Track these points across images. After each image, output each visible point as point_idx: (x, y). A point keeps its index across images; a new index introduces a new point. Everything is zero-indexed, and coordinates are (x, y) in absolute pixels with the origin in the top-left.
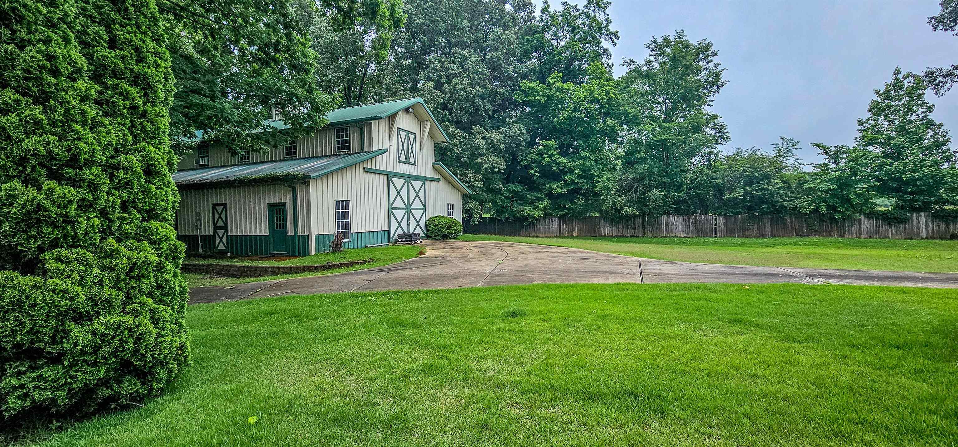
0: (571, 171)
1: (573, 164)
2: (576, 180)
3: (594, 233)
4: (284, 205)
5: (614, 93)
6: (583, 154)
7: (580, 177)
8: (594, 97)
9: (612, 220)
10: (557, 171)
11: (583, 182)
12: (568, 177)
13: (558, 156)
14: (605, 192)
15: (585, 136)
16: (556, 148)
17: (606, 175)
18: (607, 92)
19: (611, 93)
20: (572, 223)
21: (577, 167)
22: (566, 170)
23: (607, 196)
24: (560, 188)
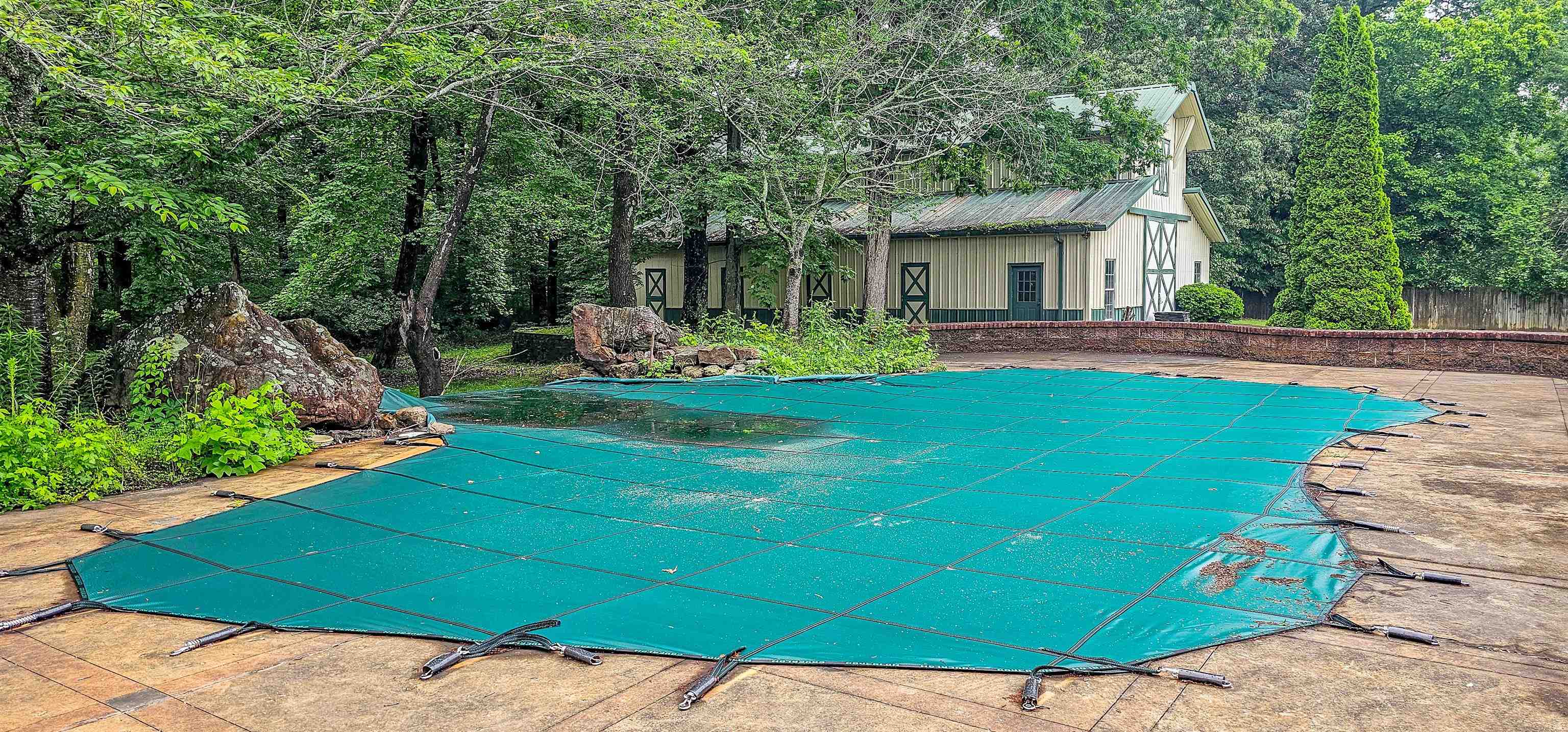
0: (1433, 194)
1: (1441, 180)
2: (1446, 214)
3: (1480, 321)
4: (1040, 266)
5: (1546, 36)
6: (1468, 161)
7: (1453, 206)
8: (1502, 47)
9: (1524, 296)
10: (1404, 194)
11: (1463, 217)
12: (1429, 207)
13: (1407, 165)
14: (1518, 239)
15: (1472, 125)
16: (1405, 149)
17: (1520, 204)
18: (1533, 36)
19: (1540, 37)
20: (1427, 301)
21: (1448, 186)
22: (1423, 192)
23: (1522, 245)
24: (1406, 229)
